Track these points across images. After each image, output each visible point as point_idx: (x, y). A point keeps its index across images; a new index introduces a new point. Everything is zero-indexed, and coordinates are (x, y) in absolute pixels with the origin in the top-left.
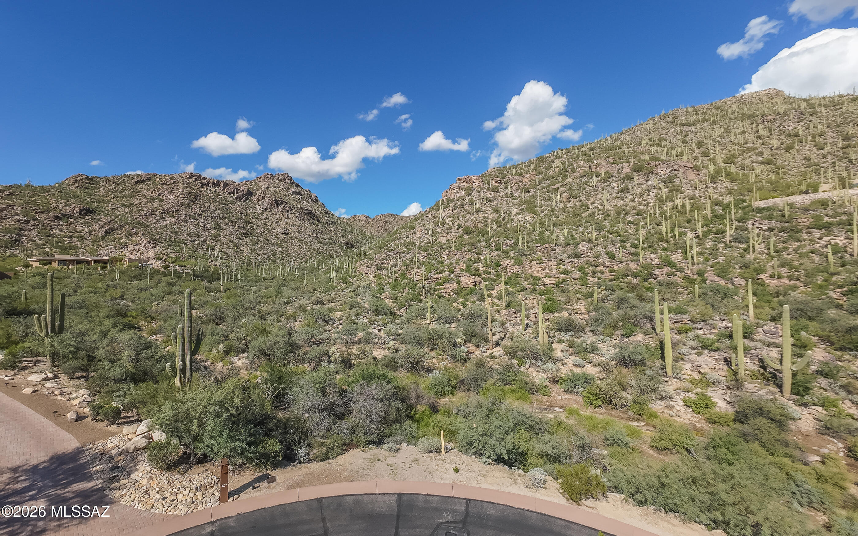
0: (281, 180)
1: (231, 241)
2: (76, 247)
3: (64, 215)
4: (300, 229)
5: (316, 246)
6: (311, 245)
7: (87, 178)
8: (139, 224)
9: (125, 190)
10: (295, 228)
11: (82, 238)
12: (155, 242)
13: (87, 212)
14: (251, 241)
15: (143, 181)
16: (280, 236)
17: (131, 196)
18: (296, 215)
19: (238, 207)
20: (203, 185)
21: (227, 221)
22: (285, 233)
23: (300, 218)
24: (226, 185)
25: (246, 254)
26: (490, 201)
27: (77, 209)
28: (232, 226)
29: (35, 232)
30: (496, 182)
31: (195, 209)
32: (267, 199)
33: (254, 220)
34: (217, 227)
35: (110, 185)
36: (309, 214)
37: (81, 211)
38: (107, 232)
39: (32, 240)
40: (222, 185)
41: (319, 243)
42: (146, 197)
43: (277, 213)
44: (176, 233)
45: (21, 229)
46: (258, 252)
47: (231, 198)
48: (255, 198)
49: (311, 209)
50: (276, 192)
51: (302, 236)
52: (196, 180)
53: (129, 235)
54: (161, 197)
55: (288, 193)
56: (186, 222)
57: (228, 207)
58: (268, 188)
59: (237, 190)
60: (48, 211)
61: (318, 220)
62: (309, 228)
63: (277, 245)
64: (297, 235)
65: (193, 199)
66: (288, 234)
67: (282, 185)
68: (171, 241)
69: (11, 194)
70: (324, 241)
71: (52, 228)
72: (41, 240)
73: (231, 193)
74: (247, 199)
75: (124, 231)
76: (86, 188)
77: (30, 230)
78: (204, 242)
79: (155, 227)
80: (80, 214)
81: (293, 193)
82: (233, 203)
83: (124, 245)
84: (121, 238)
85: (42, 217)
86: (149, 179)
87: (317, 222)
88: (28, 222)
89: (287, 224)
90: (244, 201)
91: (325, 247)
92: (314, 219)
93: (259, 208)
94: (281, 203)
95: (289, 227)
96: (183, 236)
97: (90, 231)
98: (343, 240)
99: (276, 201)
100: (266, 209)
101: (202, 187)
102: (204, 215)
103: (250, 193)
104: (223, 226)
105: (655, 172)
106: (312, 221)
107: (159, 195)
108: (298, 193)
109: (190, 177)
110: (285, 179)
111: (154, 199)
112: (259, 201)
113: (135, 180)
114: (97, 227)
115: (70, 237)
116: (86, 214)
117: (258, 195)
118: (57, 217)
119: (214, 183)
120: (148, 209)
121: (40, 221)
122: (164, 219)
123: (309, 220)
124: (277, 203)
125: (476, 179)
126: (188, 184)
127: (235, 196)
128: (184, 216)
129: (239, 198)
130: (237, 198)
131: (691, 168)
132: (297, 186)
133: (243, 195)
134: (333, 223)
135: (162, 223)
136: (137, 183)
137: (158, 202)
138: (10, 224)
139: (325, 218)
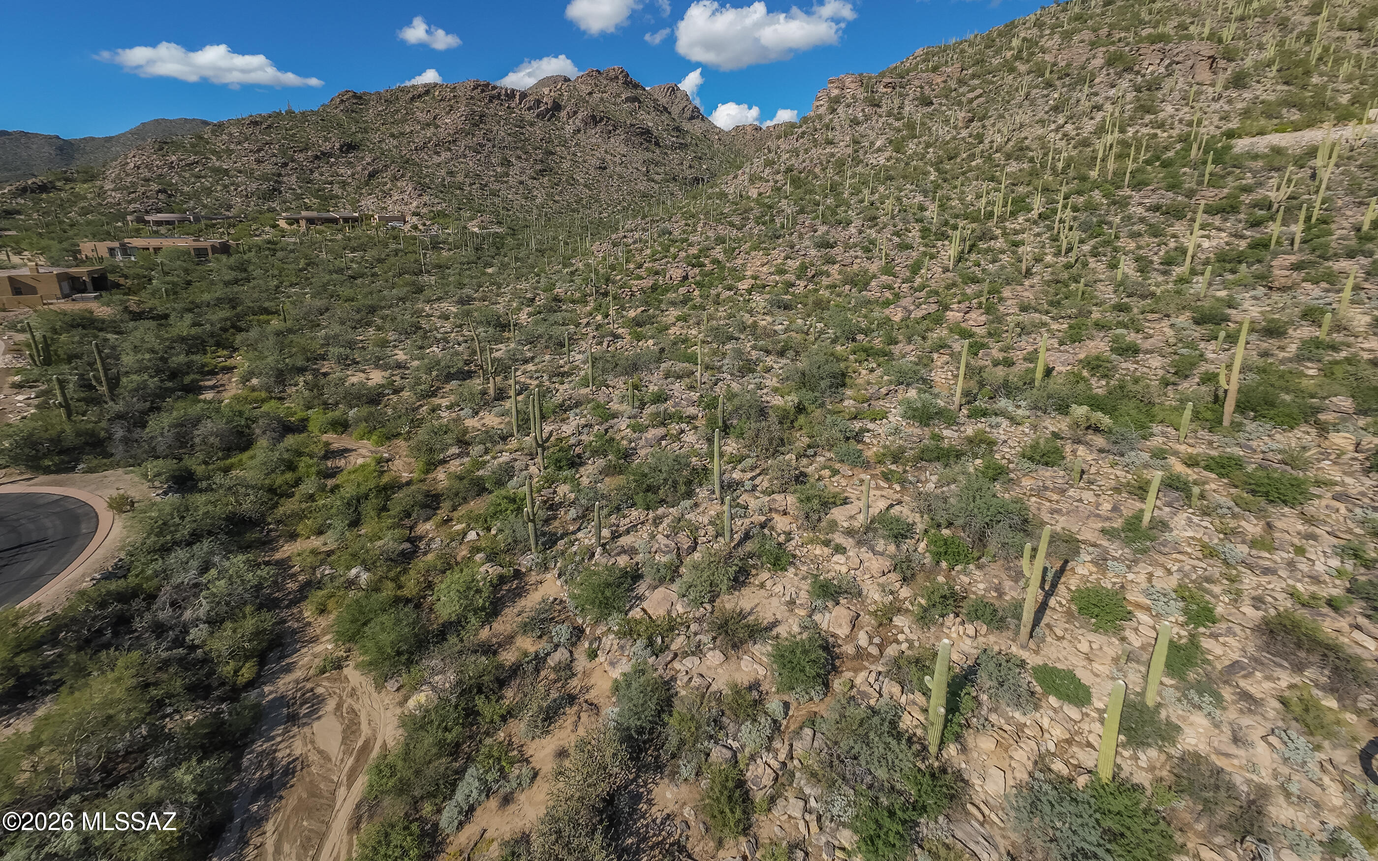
0: (611, 80)
1: (521, 183)
2: (337, 197)
3: (323, 154)
4: (624, 159)
5: (642, 186)
6: (636, 184)
7: (355, 96)
8: (407, 162)
9: (397, 111)
10: (617, 159)
11: (344, 184)
12: (422, 188)
13: (349, 147)
14: (549, 180)
15: (420, 96)
16: (592, 171)
17: (404, 121)
18: (622, 137)
19: (538, 131)
20: (492, 99)
21: (519, 152)
22: (600, 167)
23: (626, 141)
24: (523, 95)
25: (538, 201)
26: (858, 124)
27: (337, 145)
28: (526, 160)
29: (294, 178)
30: (885, 87)
31: (478, 138)
32: (580, 116)
33: (558, 149)
34: (506, 163)
35: (382, 105)
36: (642, 134)
37: (342, 147)
38: (372, 175)
39: (290, 189)
40: (517, 97)
41: (648, 180)
42: (419, 122)
43: (594, 135)
44: (451, 173)
45: (280, 175)
46: (557, 198)
47: (529, 116)
48: (563, 114)
49: (650, 124)
50: (602, 99)
51: (625, 169)
52: (483, 91)
53: (395, 179)
54: (437, 121)
55: (619, 100)
56: (465, 156)
57: (524, 131)
58: (590, 94)
59: (538, 102)
60: (306, 149)
61: (657, 144)
62: (639, 156)
63: (585, 186)
64: (619, 168)
65: (477, 120)
66: (605, 168)
67: (614, 87)
68: (444, 186)
69: (269, 127)
70: (657, 177)
71: (312, 172)
72: (300, 188)
73: (529, 109)
74: (553, 115)
75: (389, 173)
76: (353, 111)
77: (289, 175)
78: (486, 185)
79: (427, 167)
80: (341, 151)
81: (628, 100)
82: (532, 124)
83: (387, 194)
84: (386, 184)
85: (300, 157)
86: (427, 92)
87: (653, 147)
88: (285, 165)
89: (606, 152)
90: (549, 120)
91: (656, 187)
92: (650, 142)
93: (569, 129)
94: (601, 120)
95: (609, 157)
96: (460, 178)
97: (353, 175)
98: (689, 174)
99: (593, 117)
100: (579, 131)
101: (491, 101)
102: (490, 145)
103: (557, 107)
104: (513, 160)
106: (646, 145)
107: (435, 118)
108: (636, 99)
109: (475, 88)
110: (617, 78)
111: (428, 125)
112: (570, 118)
113: (410, 95)
114: (359, 168)
115: (331, 183)
116: (347, 151)
117: (568, 109)
118: (317, 157)
119: (507, 95)
120: (419, 140)
121: (298, 163)
122: (438, 154)
123: (641, 144)
124: (594, 120)
125: (853, 82)
126: (472, 98)
127: (537, 111)
128: (463, 148)
129: (541, 116)
130: (538, 116)
131: (1210, 57)
132: (636, 86)
133: (548, 111)
134: (683, 146)
135: (436, 159)
136: (413, 99)
137: (432, 129)
138: (268, 168)
139: (669, 139)
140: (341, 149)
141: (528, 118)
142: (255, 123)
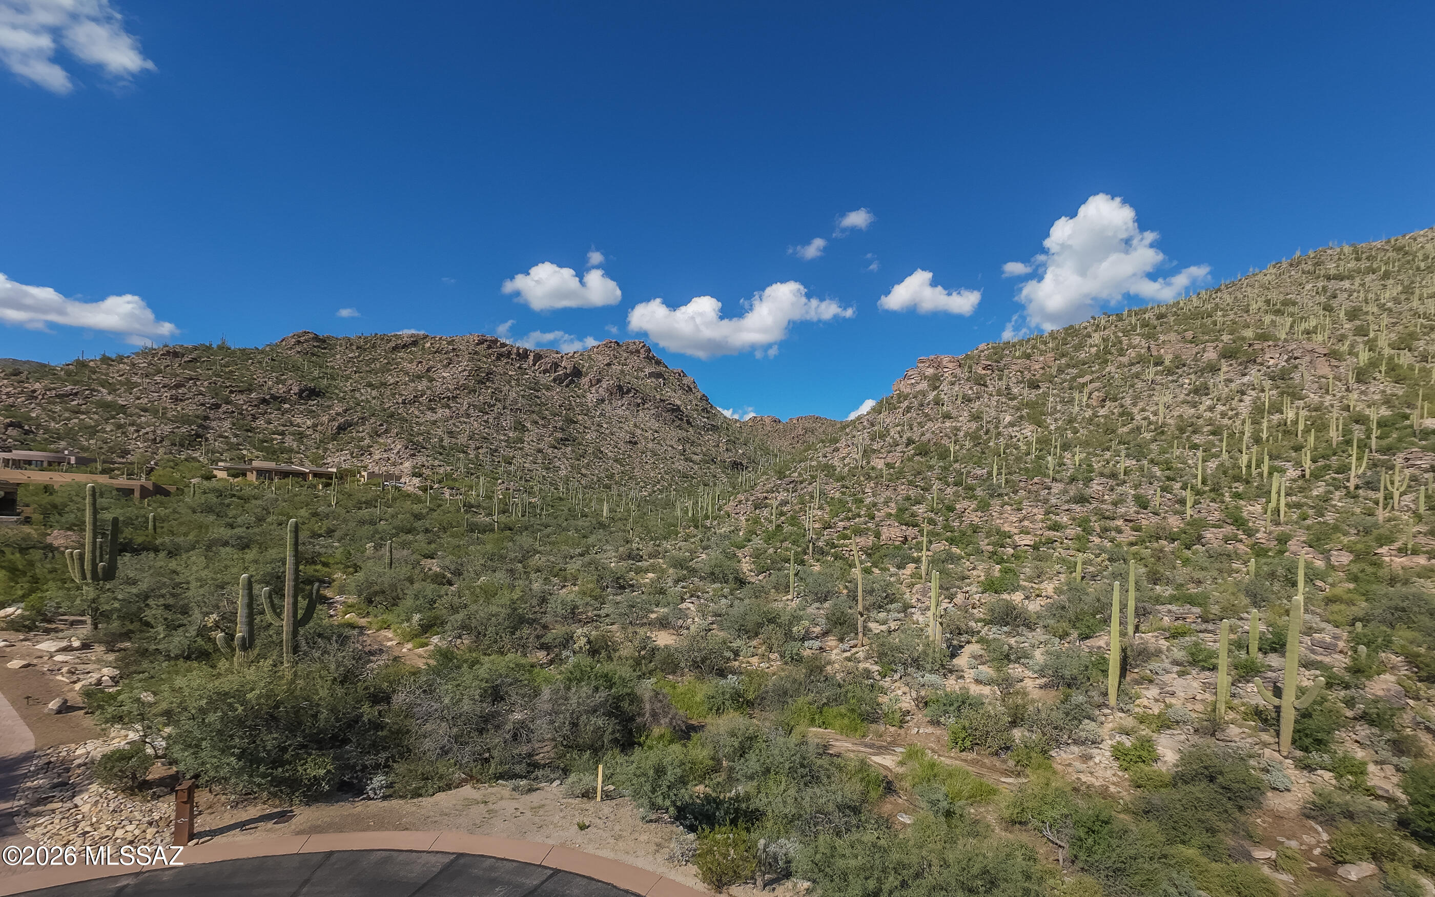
0: (632, 353)
1: (540, 451)
2: (291, 450)
3: (274, 398)
4: (656, 435)
5: (680, 465)
6: (673, 463)
7: (316, 338)
8: (392, 416)
9: (374, 360)
10: (649, 434)
11: (300, 437)
12: (415, 447)
13: (310, 394)
14: (573, 451)
15: (405, 346)
16: (621, 445)
17: (385, 370)
18: (653, 412)
19: (556, 395)
20: (500, 356)
21: (535, 417)
22: (630, 442)
23: (657, 417)
24: (538, 357)
25: (563, 473)
26: (969, 400)
27: (295, 389)
28: (544, 426)
29: (227, 424)
30: (984, 369)
31: (485, 395)
32: (604, 384)
33: (580, 417)
34: (520, 427)
35: (353, 351)
36: (673, 410)
37: (301, 391)
38: (342, 428)
39: (221, 436)
40: (531, 357)
41: (686, 460)
42: (407, 374)
43: (619, 408)
44: (451, 434)
45: (206, 418)
46: (584, 471)
47: (545, 379)
48: (585, 381)
49: (678, 402)
50: (622, 371)
51: (659, 447)
52: (489, 347)
53: (376, 434)
54: (430, 374)
55: (642, 374)
56: (468, 416)
57: (539, 394)
58: (609, 365)
59: (556, 366)
60: (250, 391)
61: (688, 422)
62: (672, 435)
63: (616, 461)
64: (650, 445)
65: (484, 378)
66: (636, 443)
67: (634, 361)
68: (443, 447)
69: (194, 360)
70: (695, 457)
71: (254, 418)
72: (236, 436)
73: (545, 372)
74: (572, 382)
75: (368, 427)
76: (313, 355)
77: (220, 419)
78: (496, 451)
79: (417, 423)
80: (300, 397)
81: (651, 375)
82: (548, 389)
83: (366, 451)
84: (362, 439)
85: (240, 399)
86: (415, 343)
87: (685, 426)
88: (217, 406)
89: (635, 425)
90: (567, 386)
91: (696, 467)
92: (681, 420)
93: (591, 398)
94: (629, 391)
95: (639, 432)
96: (462, 439)
97: (315, 426)
98: (728, 457)
99: (620, 388)
100: (603, 401)
101: (498, 359)
102: (499, 405)
103: (577, 373)
104: (528, 425)
105: (1259, 360)
106: (678, 423)
107: (428, 370)
108: (659, 375)
109: (481, 343)
110: (638, 351)
111: (419, 377)
112: (592, 386)
113: (392, 344)
114: (325, 419)
115: (282, 434)
116: (309, 398)
117: (591, 376)
118: (264, 401)
119: (518, 354)
120: (408, 392)
121: (236, 405)
122: (433, 410)
123: (674, 421)
124: (621, 391)
125: (950, 361)
126: (476, 353)
127: (553, 375)
128: (465, 407)
129: (559, 380)
130: (554, 380)
131: (1325, 355)
132: (658, 363)
133: (566, 376)
134: (715, 428)
135: (430, 416)
136: (395, 349)
137: (425, 382)
138: (190, 408)
139: (700, 421)
140: (300, 394)
141: (543, 381)
142: (176, 354)
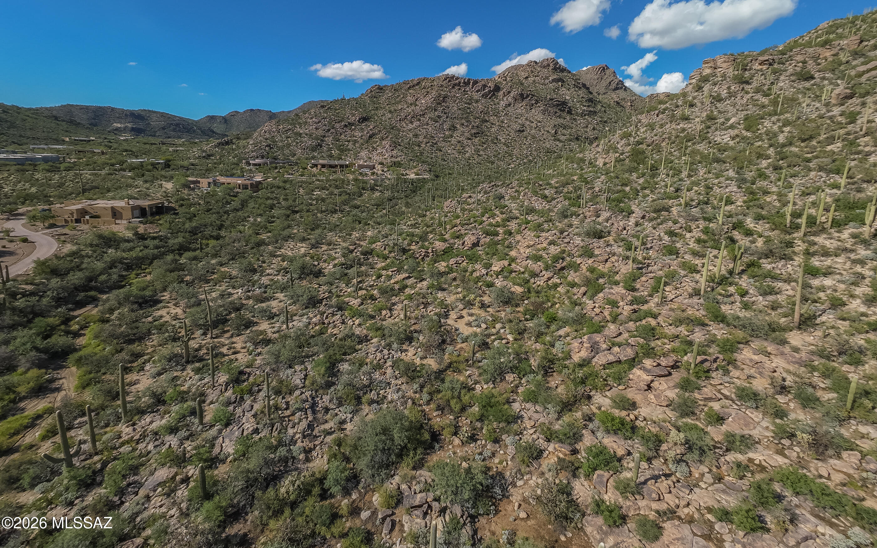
0: (544, 67)
1: (459, 142)
2: (349, 150)
3: (349, 124)
4: (539, 124)
5: (549, 144)
6: (544, 143)
7: (379, 88)
8: (392, 128)
9: (398, 96)
10: (534, 124)
11: (355, 142)
12: (395, 145)
13: (364, 119)
14: (480, 140)
15: (413, 86)
16: (513, 133)
17: (400, 102)
18: (541, 108)
19: (481, 105)
21: (463, 121)
22: (519, 131)
23: (544, 112)
24: (476, 82)
25: (467, 155)
28: (467, 126)
29: (331, 138)
31: (439, 112)
32: (512, 94)
33: (491, 118)
34: (453, 128)
35: (392, 92)
36: (559, 105)
37: (360, 119)
38: (371, 137)
40: (471, 83)
41: (555, 140)
42: (407, 103)
43: (520, 108)
44: (416, 136)
45: (324, 136)
46: (481, 153)
47: (476, 96)
48: (501, 93)
49: (568, 98)
50: (534, 81)
51: (538, 132)
52: (450, 81)
53: (382, 139)
54: (417, 102)
55: (547, 81)
56: (428, 124)
57: (470, 106)
58: (527, 78)
59: (485, 86)
60: (342, 121)
61: (569, 112)
62: (550, 123)
63: (504, 144)
64: (533, 131)
65: (441, 100)
66: (523, 131)
67: (545, 72)
70: (562, 138)
71: (341, 134)
72: (332, 144)
73: (477, 91)
74: (494, 94)
75: (380, 136)
77: (329, 136)
78: (435, 144)
79: (403, 131)
81: (554, 81)
82: (477, 102)
83: (375, 149)
85: (337, 125)
86: (418, 83)
87: (565, 115)
88: (329, 130)
89: (526, 119)
90: (490, 98)
91: (560, 145)
92: (564, 111)
93: (503, 104)
94: (528, 96)
95: (528, 123)
96: (421, 138)
97: (361, 136)
99: (522, 95)
100: (509, 105)
101: (453, 87)
102: (446, 116)
103: (497, 88)
104: (458, 126)
106: (559, 113)
107: (416, 100)
108: (560, 80)
109: (446, 79)
110: (548, 65)
111: (411, 104)
112: (505, 96)
113: (409, 86)
114: (366, 132)
115: (349, 141)
116: (362, 122)
117: (505, 89)
118: (346, 126)
119: (464, 83)
120: (404, 114)
121: (336, 129)
122: (412, 123)
123: (556, 112)
124: (522, 97)
126: (442, 86)
127: (482, 93)
128: (428, 119)
129: (485, 95)
130: (483, 95)
132: (562, 70)
133: (490, 92)
135: (410, 126)
136: (409, 88)
137: (413, 107)
138: (320, 132)
139: (580, 108)
140: (359, 121)
141: (476, 97)
142: (323, 107)
